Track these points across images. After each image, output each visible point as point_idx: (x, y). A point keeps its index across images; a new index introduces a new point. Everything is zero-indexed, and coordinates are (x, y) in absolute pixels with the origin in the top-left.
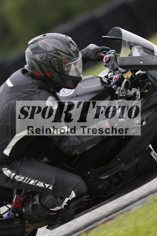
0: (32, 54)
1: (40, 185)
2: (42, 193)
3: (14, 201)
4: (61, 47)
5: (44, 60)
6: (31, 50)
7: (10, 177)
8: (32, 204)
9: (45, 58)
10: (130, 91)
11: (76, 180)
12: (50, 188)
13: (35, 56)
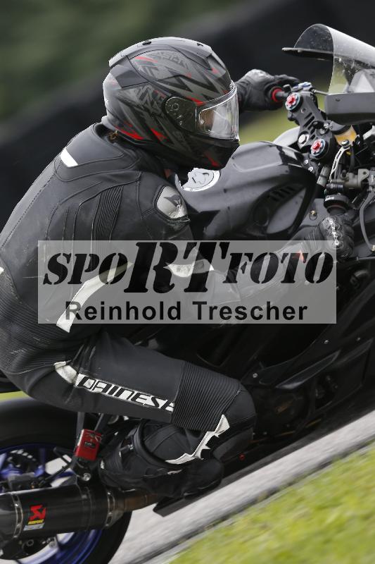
0: (120, 88)
1: (144, 402)
2: (149, 420)
3: (79, 444)
4: (187, 68)
5: (149, 102)
6: (117, 78)
7: (73, 384)
8: (123, 449)
9: (151, 96)
10: (354, 177)
11: (230, 388)
12: (170, 409)
13: (128, 94)
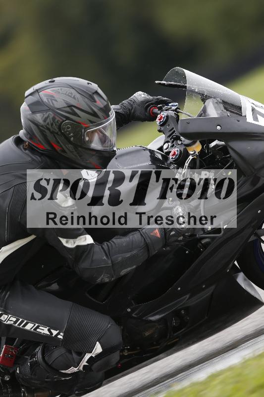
1: (42, 332)
2: (46, 344)
3: (1, 355)
4: (78, 101)
5: (50, 123)
6: (28, 106)
8: (32, 360)
9: (51, 119)
11: (104, 323)
12: (60, 337)
13: (35, 117)
